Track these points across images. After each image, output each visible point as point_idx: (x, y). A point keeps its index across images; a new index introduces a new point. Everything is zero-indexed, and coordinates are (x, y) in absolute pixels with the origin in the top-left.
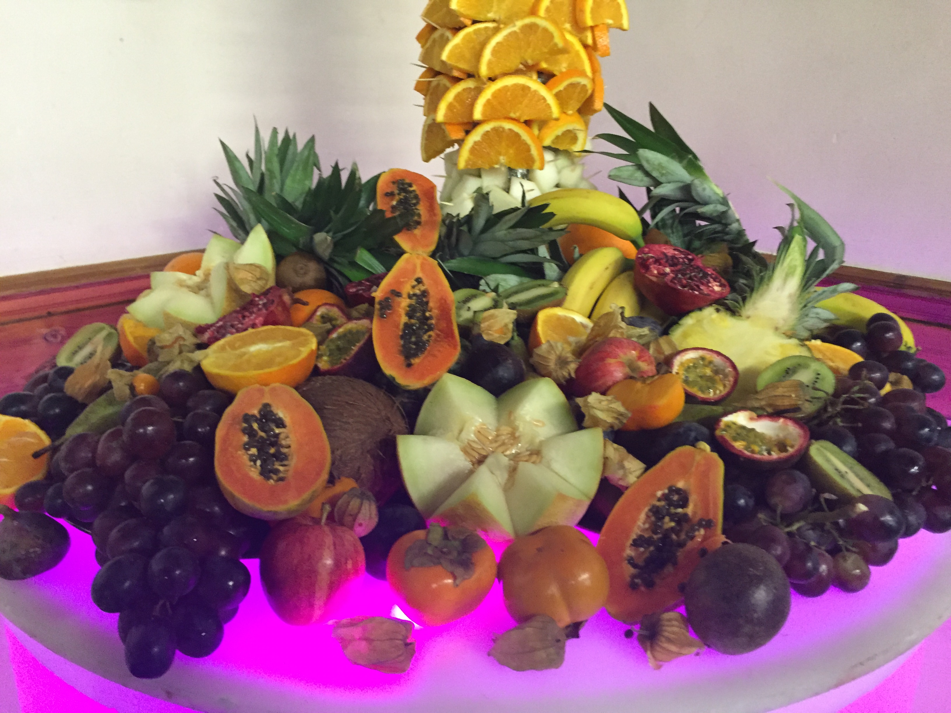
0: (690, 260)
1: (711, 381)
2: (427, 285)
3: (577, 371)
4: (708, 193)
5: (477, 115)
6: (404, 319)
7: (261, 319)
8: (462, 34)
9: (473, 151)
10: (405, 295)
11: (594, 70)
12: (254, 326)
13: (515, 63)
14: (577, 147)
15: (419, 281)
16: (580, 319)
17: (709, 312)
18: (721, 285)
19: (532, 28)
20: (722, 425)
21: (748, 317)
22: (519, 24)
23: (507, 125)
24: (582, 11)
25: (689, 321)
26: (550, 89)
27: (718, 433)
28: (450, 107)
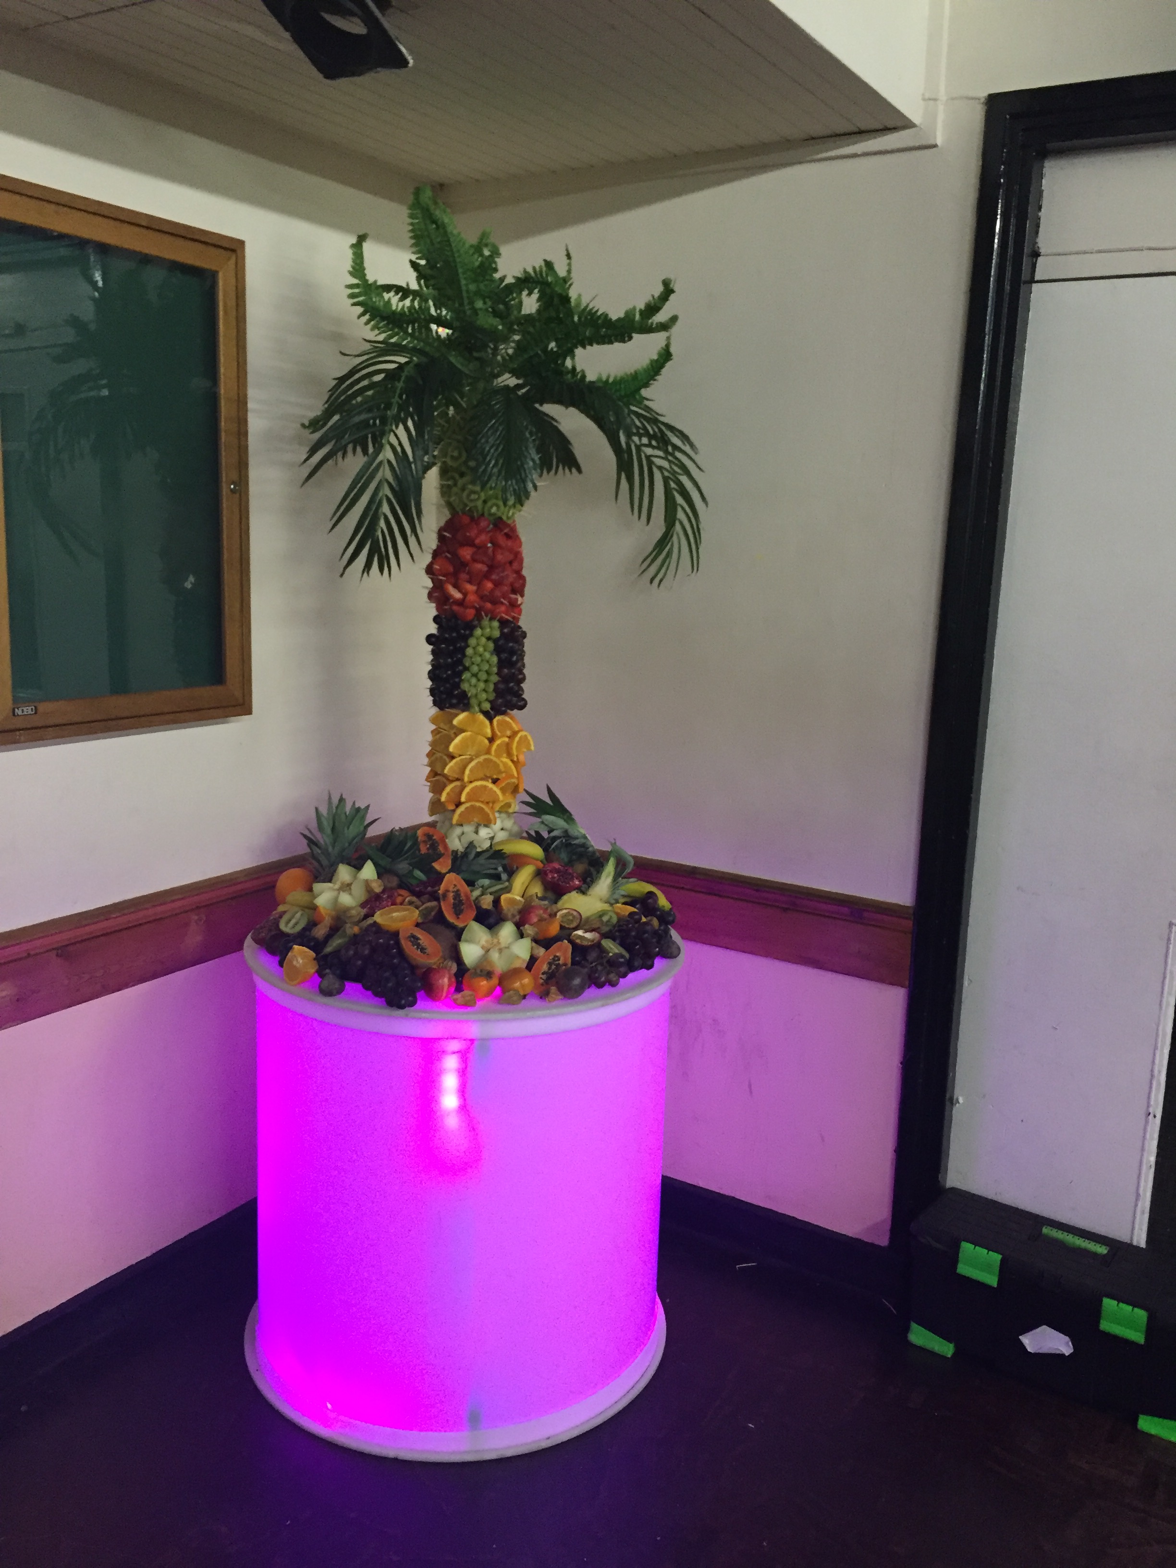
0: (567, 870)
1: (572, 921)
2: (459, 887)
3: (520, 919)
4: (576, 834)
5: (463, 799)
6: (452, 901)
7: (390, 903)
8: (454, 761)
9: (460, 815)
10: (451, 891)
11: (518, 773)
12: (388, 906)
13: (481, 775)
14: (511, 810)
15: (455, 885)
16: (518, 898)
17: (574, 894)
18: (579, 881)
19: (488, 758)
20: (573, 935)
21: (590, 895)
22: (481, 758)
23: (478, 804)
24: (512, 748)
25: (565, 897)
26: (497, 786)
27: (571, 937)
28: (448, 794)
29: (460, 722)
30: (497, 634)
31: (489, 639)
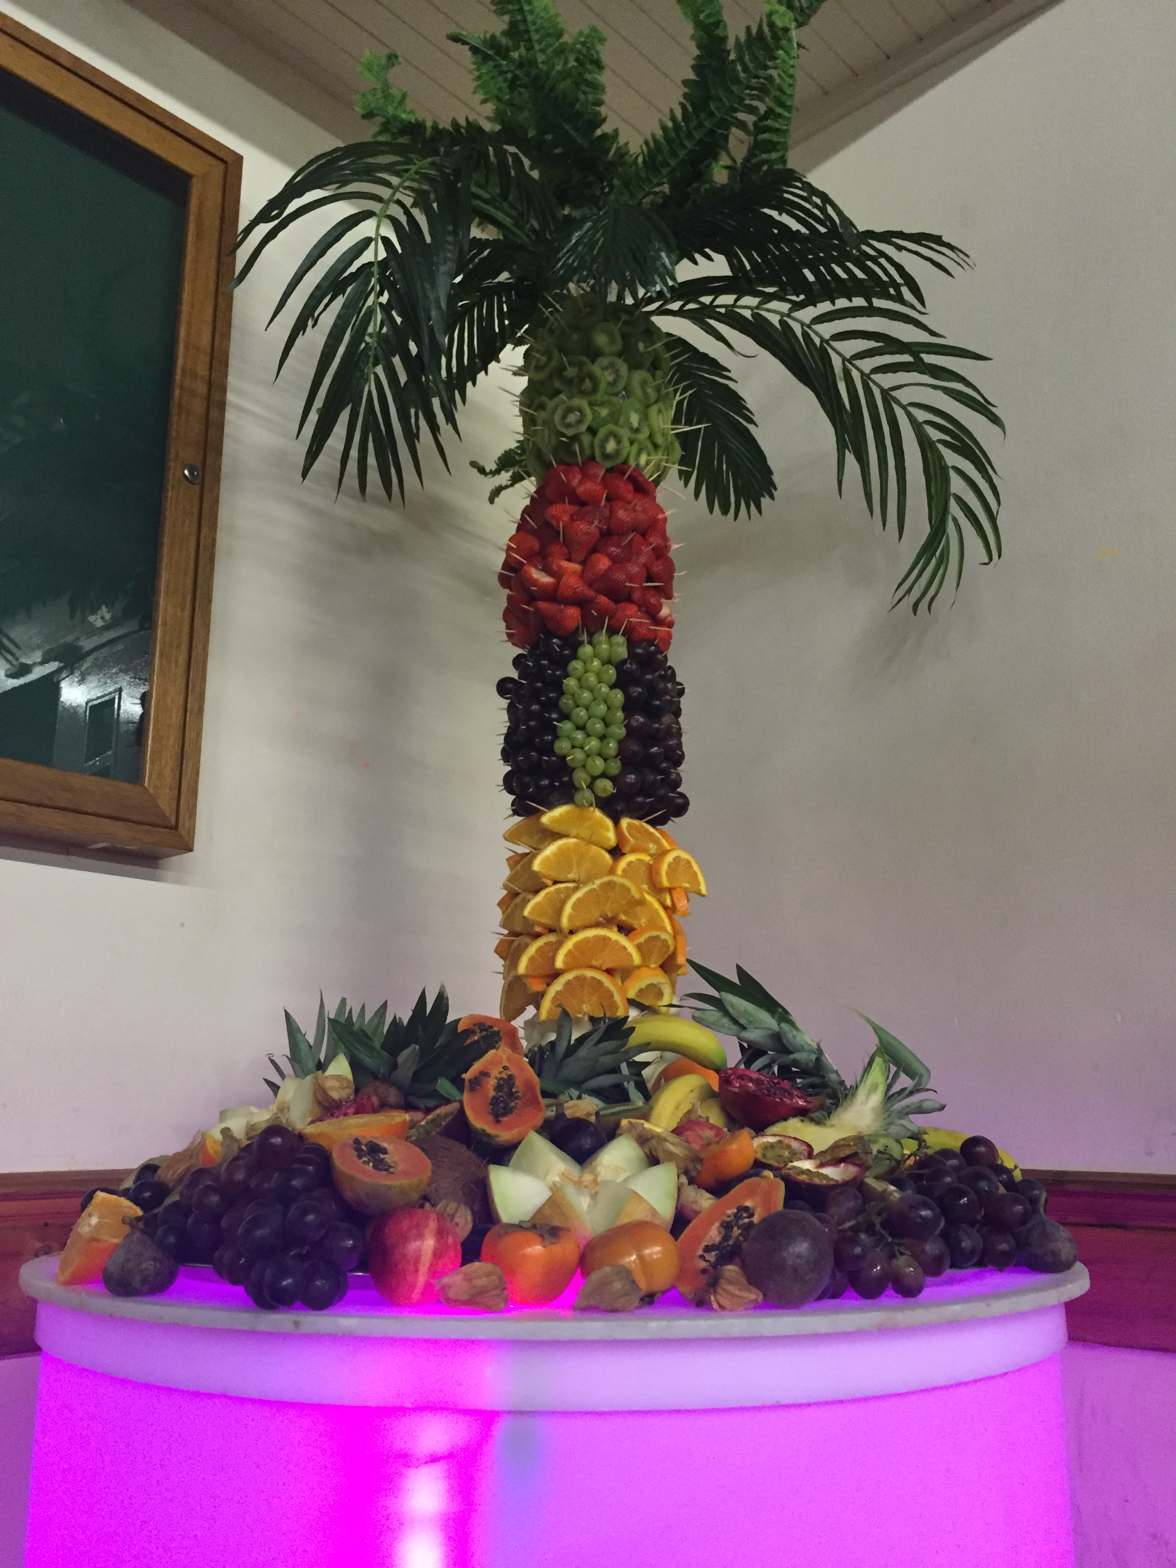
2: (513, 1071)
5: (559, 963)
6: (492, 1093)
7: (352, 1111)
8: (543, 893)
9: (554, 1001)
10: (492, 1076)
11: (674, 928)
13: (596, 916)
15: (505, 1068)
16: (666, 1132)
17: (794, 1121)
18: (806, 1102)
19: (610, 885)
21: (833, 1126)
22: (598, 882)
23: (589, 973)
24: (658, 874)
26: (631, 940)
28: (532, 960)
29: (556, 820)
30: (622, 652)
31: (607, 662)
